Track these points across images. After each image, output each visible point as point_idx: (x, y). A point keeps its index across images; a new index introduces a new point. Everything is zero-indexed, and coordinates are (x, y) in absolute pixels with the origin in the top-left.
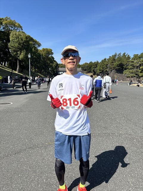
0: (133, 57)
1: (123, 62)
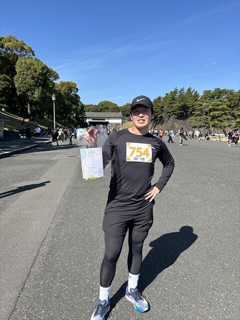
1: (187, 104)
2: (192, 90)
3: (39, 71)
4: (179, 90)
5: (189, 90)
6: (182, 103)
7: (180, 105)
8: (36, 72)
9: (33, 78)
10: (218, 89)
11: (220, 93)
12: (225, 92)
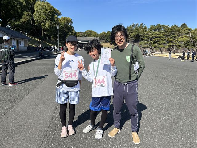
0: (149, 28)
1: (140, 33)
2: (143, 25)
3: (49, 10)
4: (135, 25)
5: (141, 24)
6: (137, 33)
7: (135, 34)
8: (47, 11)
9: (45, 14)
10: (159, 24)
11: (160, 27)
12: (163, 26)
